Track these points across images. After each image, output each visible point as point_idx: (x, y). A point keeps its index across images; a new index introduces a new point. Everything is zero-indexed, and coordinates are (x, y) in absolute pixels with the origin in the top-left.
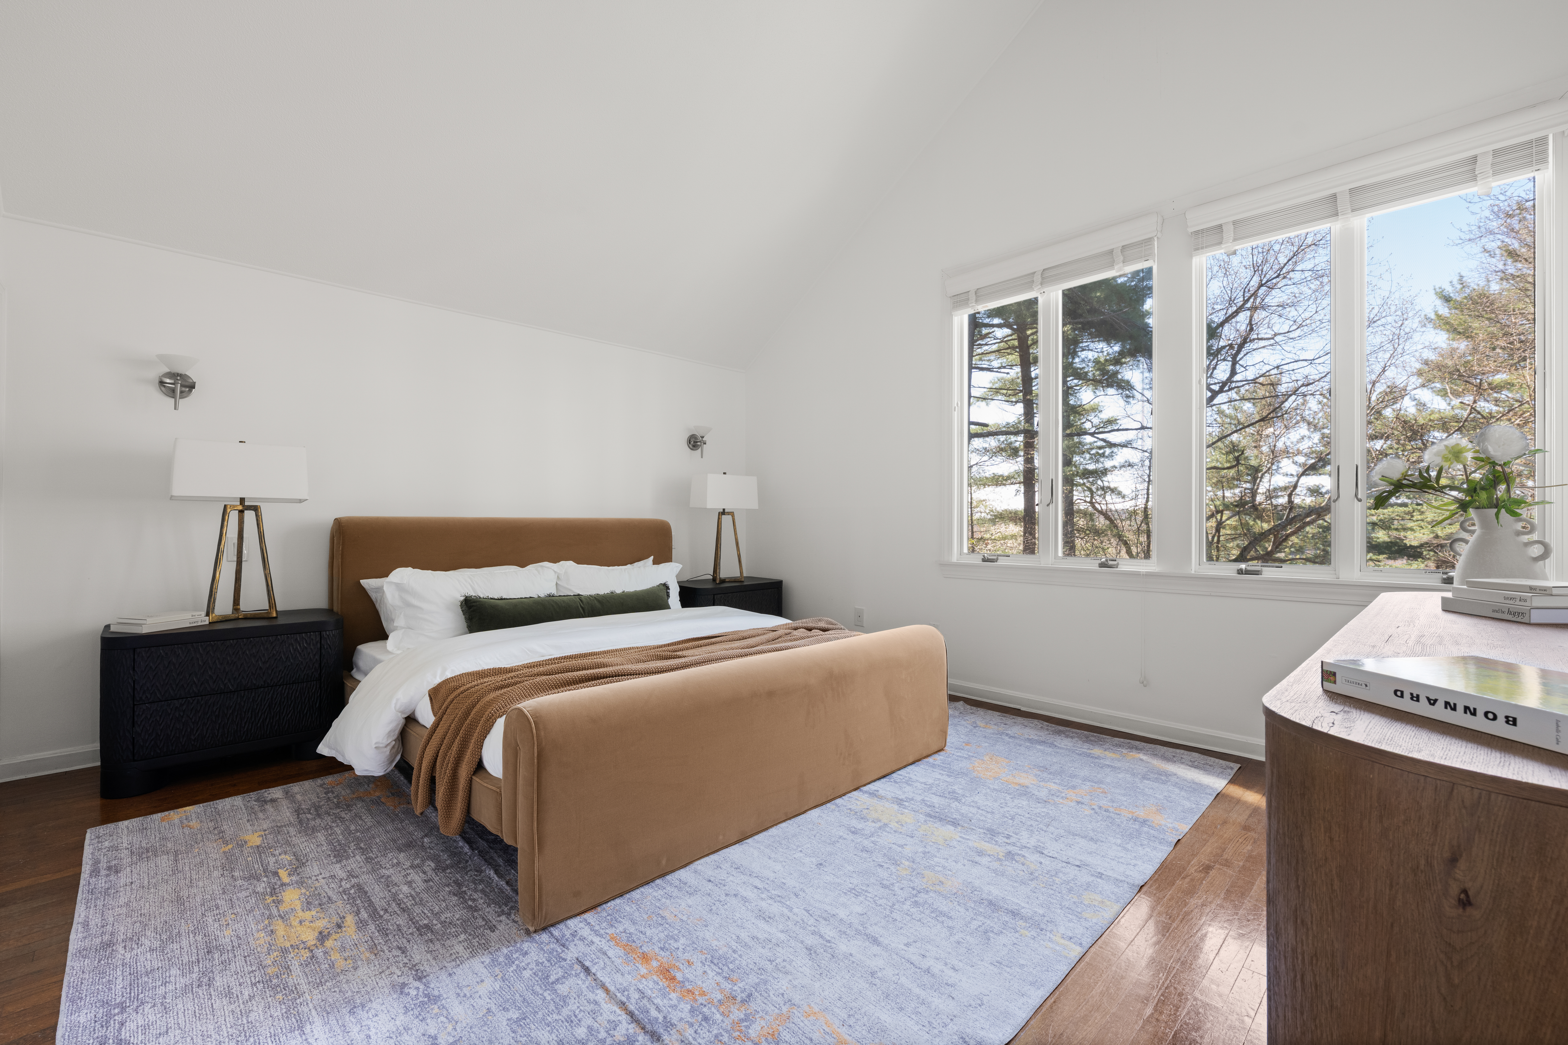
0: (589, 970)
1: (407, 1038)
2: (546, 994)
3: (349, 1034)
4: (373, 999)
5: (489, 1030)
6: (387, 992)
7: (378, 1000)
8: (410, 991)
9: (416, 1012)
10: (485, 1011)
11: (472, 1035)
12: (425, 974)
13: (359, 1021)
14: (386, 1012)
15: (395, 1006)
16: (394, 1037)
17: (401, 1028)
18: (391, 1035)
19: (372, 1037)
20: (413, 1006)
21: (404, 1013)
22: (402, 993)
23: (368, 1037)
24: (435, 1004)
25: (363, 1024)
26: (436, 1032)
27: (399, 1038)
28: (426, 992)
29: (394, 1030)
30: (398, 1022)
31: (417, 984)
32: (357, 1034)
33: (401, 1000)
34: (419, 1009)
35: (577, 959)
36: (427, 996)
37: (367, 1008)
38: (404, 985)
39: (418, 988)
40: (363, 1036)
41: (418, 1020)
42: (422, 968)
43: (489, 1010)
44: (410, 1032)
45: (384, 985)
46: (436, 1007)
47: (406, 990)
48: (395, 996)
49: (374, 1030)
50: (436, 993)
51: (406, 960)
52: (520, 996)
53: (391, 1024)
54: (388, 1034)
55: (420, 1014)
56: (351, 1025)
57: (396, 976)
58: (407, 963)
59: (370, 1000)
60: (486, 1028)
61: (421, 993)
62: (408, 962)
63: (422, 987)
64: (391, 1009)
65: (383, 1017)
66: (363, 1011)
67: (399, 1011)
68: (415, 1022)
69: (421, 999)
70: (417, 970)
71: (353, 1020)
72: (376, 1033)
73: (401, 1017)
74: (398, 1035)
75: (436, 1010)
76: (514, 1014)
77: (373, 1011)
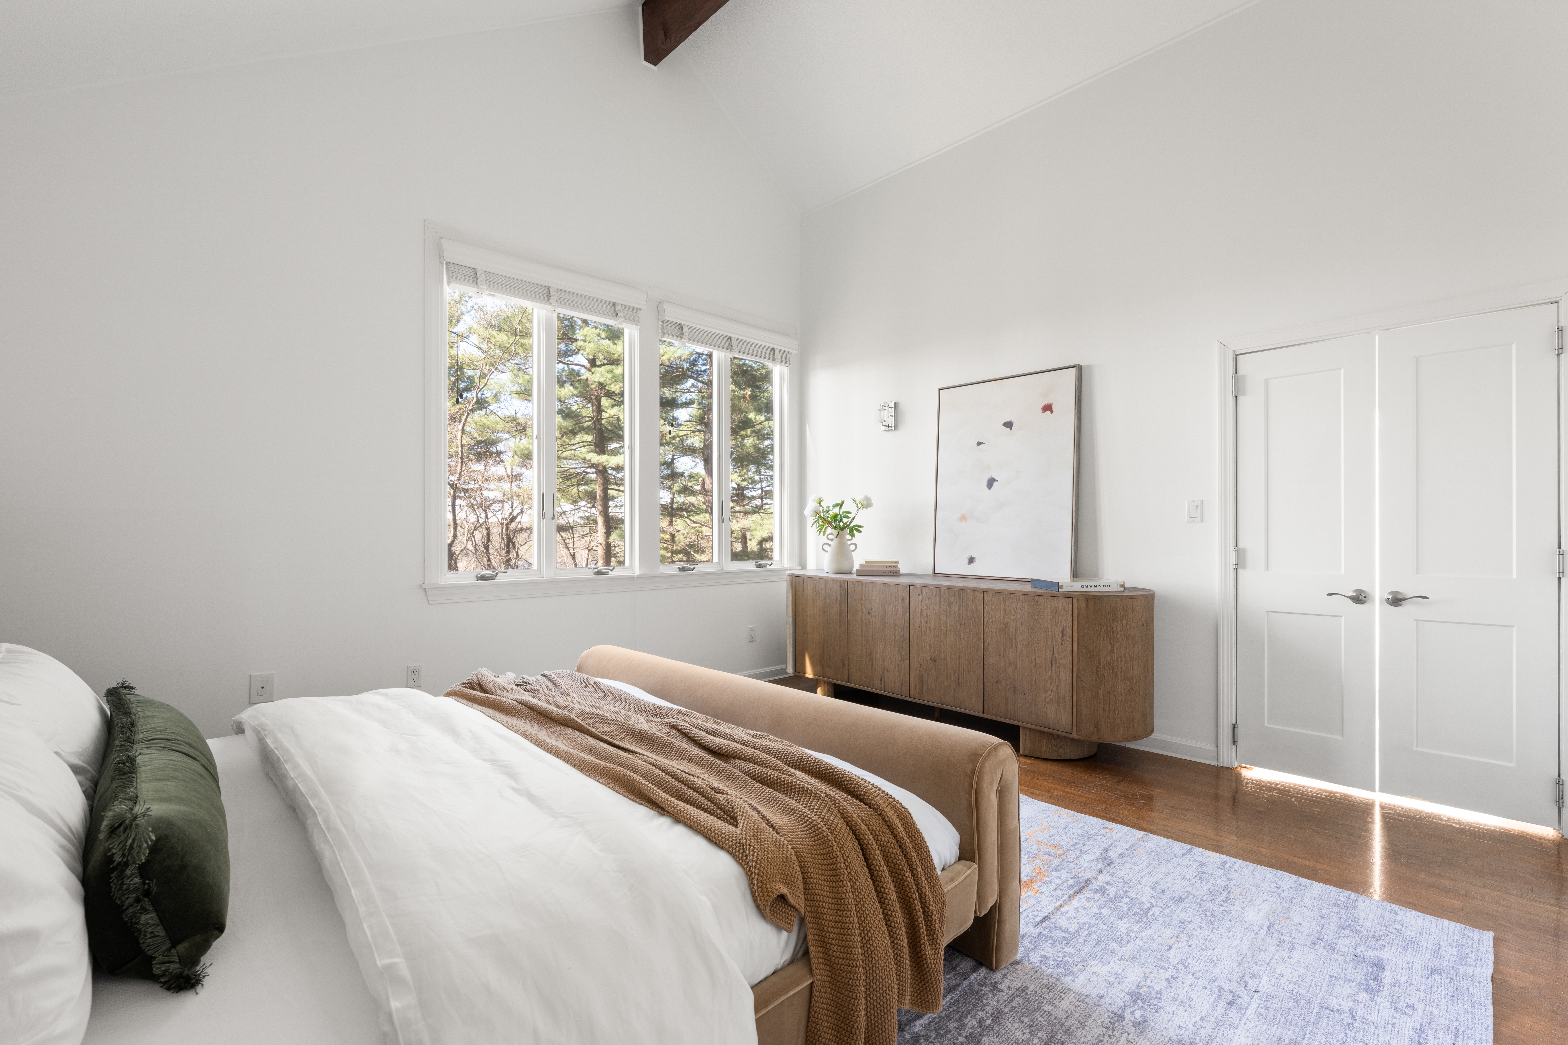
0: (1046, 917)
1: (1181, 995)
2: (1084, 934)
3: (1210, 1034)
4: (1167, 1039)
5: (1138, 954)
6: (1151, 1033)
7: (1165, 1034)
8: (1138, 1016)
9: (1156, 1002)
10: (1122, 962)
11: (1149, 961)
12: (1112, 1015)
13: (1195, 1034)
14: (1171, 1022)
15: (1161, 1019)
16: (1188, 1004)
17: (1177, 1003)
18: (1188, 1006)
19: (1201, 1016)
20: (1152, 1007)
21: (1163, 1008)
22: (1145, 1021)
23: (1202, 1019)
24: (1139, 993)
25: (1195, 1029)
26: (1163, 981)
27: (1186, 1000)
28: (1132, 1005)
29: (1182, 1007)
30: (1174, 1008)
31: (1127, 1015)
32: (1207, 1028)
33: (1152, 1018)
34: (1151, 1001)
35: (1036, 926)
36: (1135, 1002)
37: (1179, 1037)
38: (1136, 1024)
39: (1132, 1013)
40: (1205, 1024)
41: (1162, 997)
42: (1107, 1021)
43: (1121, 959)
44: (1176, 996)
45: (1146, 1040)
46: (1141, 991)
47: (1140, 1020)
48: (1152, 1024)
49: (1194, 1020)
50: (1128, 998)
51: (1106, 1038)
52: (1094, 947)
53: (1178, 1012)
54: (1189, 1009)
55: (1156, 998)
56: (1203, 1038)
57: (1130, 1037)
58: (1109, 1036)
59: (1170, 1040)
60: (1138, 956)
61: (1136, 1007)
62: (1107, 1037)
63: (1128, 1010)
64: (1166, 1020)
65: (1177, 1021)
66: (1183, 1038)
67: (1163, 1013)
68: (1165, 997)
69: (1141, 1004)
70: (1112, 1023)
71: (1198, 1039)
72: (1195, 1017)
73: (1167, 1009)
74: (1184, 1003)
75: (1144, 989)
76: (1115, 946)
77: (1178, 1031)
